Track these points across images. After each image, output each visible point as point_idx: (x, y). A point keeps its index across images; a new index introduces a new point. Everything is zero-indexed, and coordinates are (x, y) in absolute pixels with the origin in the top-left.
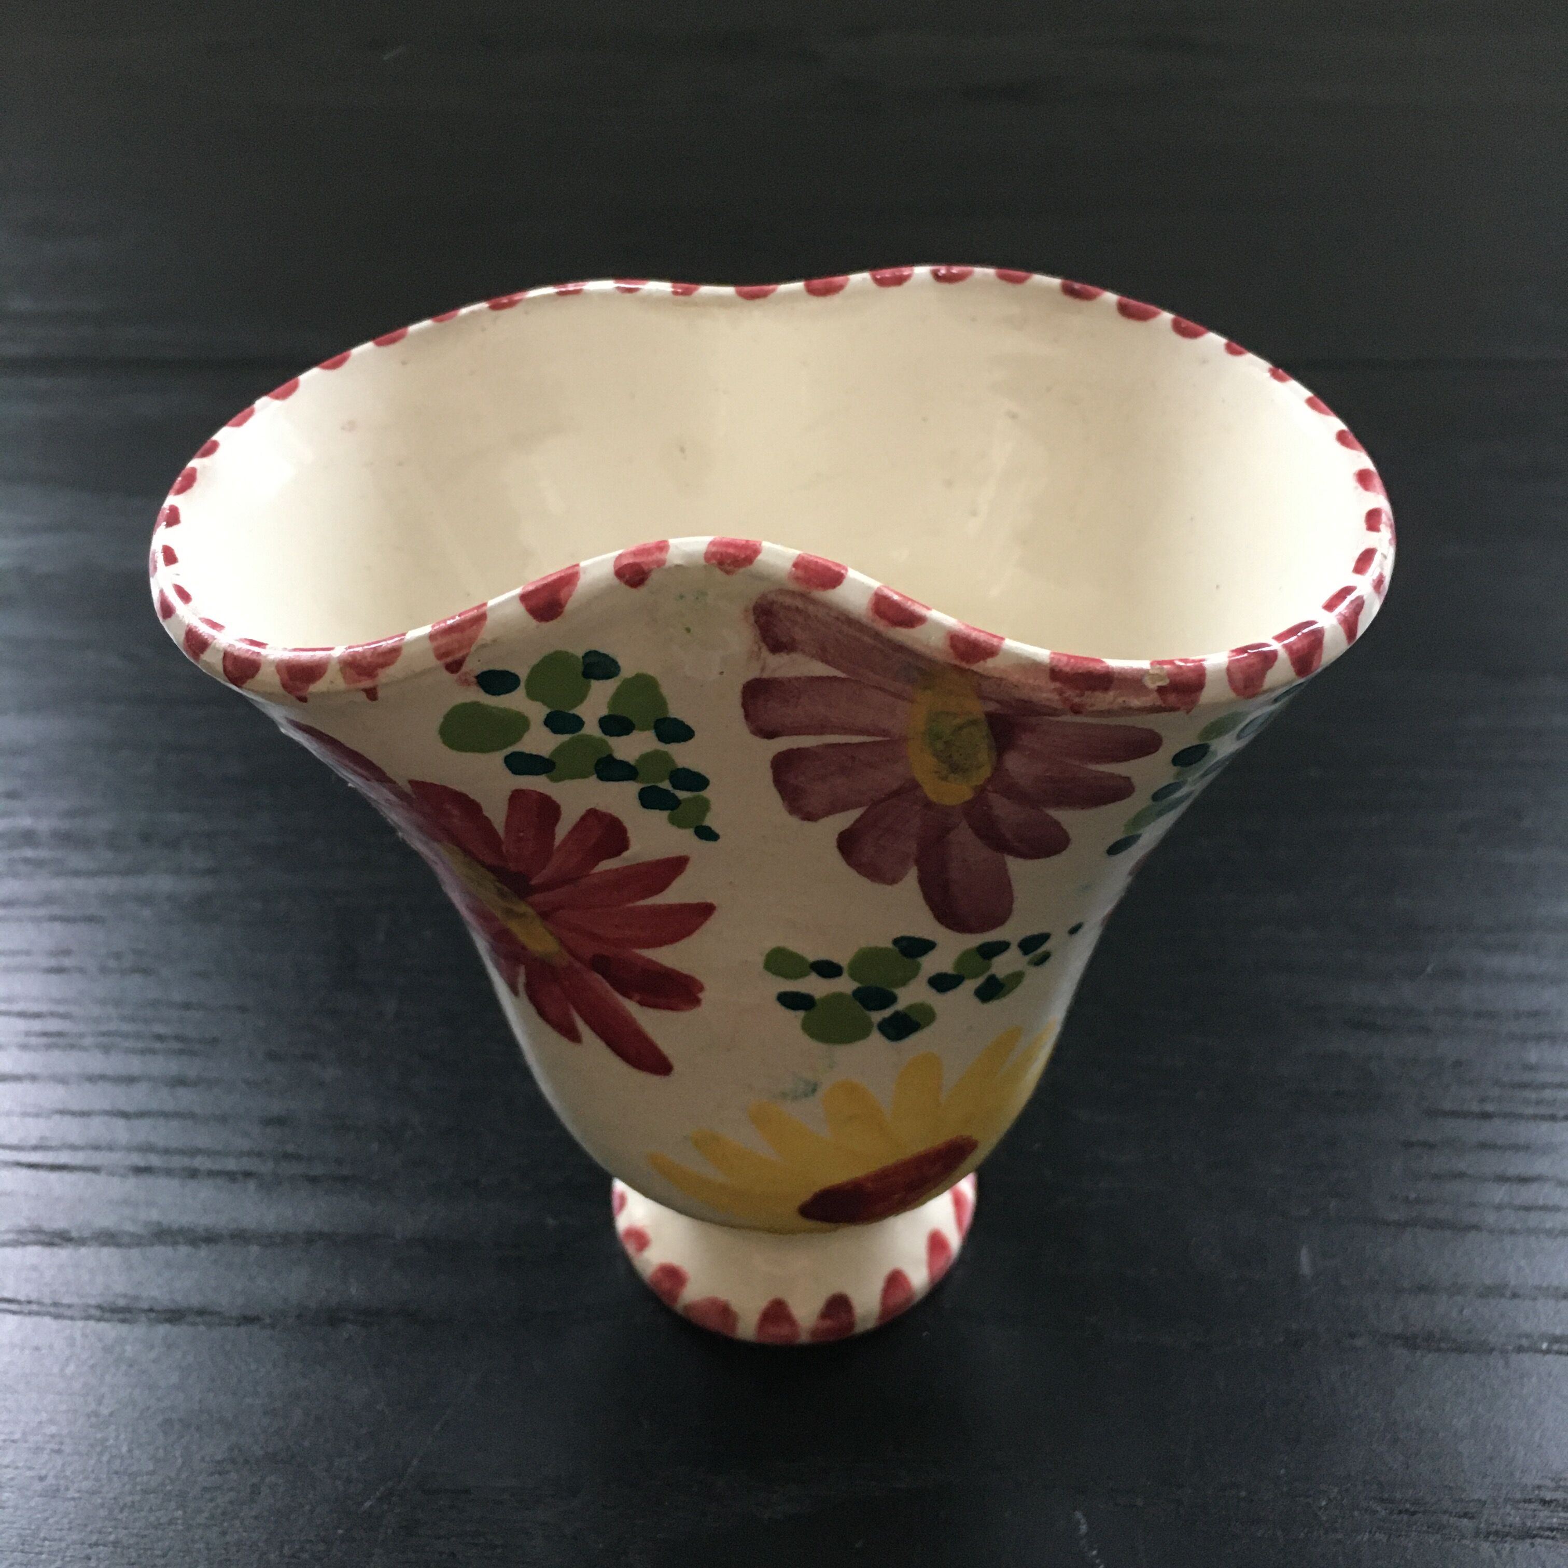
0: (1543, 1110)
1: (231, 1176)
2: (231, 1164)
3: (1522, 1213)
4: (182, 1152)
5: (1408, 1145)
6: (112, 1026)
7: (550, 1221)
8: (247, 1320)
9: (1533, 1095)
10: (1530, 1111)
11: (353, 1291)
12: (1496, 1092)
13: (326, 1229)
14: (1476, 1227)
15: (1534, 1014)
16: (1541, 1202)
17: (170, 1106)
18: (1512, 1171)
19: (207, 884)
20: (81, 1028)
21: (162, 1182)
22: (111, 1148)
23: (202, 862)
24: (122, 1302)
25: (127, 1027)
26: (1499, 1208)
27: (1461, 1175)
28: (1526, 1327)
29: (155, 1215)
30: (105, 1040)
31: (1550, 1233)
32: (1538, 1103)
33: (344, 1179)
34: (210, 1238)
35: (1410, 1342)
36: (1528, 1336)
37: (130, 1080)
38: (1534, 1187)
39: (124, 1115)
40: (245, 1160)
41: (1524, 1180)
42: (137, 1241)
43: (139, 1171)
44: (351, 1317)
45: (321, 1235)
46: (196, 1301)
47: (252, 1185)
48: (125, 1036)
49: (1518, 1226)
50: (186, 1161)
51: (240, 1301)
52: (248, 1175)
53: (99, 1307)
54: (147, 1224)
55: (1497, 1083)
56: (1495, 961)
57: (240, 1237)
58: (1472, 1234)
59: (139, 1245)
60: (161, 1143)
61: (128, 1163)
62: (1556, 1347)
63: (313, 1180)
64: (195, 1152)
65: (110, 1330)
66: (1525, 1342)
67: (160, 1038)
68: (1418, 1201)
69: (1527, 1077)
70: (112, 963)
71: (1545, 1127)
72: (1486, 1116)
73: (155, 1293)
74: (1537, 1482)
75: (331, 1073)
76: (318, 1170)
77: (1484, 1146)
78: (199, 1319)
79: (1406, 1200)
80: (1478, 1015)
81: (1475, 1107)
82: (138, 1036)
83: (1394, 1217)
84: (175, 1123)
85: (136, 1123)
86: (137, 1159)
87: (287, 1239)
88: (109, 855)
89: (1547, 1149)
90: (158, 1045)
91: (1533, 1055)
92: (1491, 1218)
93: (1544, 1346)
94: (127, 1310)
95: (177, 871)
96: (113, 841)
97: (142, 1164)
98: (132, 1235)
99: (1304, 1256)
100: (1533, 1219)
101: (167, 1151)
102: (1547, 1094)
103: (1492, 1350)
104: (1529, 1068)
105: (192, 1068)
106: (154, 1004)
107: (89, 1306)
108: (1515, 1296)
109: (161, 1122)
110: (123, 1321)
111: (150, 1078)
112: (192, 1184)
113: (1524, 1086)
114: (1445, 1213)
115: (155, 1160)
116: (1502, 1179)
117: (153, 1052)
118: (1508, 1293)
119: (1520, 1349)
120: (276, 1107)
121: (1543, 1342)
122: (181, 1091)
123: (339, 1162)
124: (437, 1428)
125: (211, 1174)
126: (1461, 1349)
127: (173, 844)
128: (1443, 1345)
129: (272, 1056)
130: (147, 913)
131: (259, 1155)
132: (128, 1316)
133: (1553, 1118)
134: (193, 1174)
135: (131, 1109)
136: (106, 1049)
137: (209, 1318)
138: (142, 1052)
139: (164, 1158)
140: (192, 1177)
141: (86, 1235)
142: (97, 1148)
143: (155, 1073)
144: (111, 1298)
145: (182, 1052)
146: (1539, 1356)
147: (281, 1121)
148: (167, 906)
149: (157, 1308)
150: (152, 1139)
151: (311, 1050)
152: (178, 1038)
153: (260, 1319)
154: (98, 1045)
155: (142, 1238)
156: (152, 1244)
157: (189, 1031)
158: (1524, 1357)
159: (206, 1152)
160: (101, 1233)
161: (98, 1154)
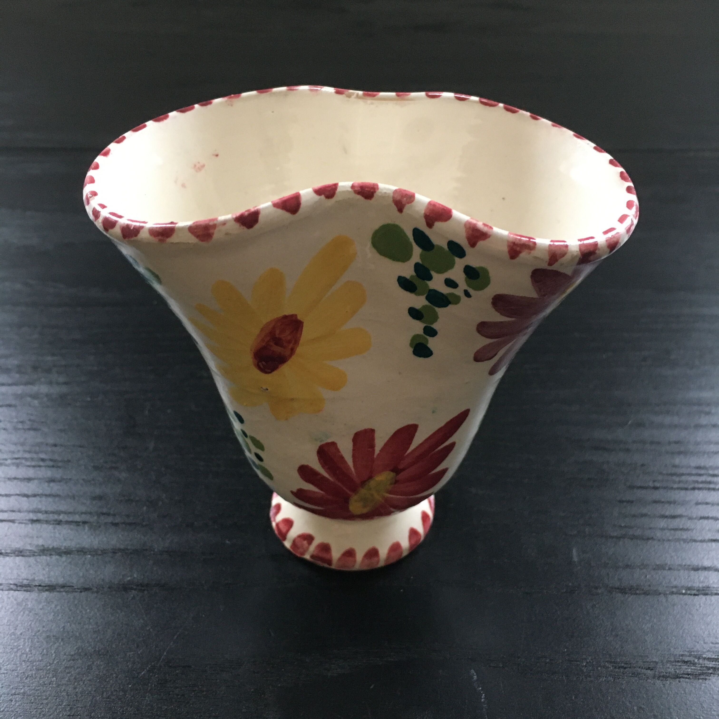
0: (681, 485)
1: (77, 523)
2: (77, 518)
3: (672, 532)
4: (53, 513)
5: (621, 501)
6: (20, 455)
7: (227, 542)
8: (86, 589)
9: (677, 479)
10: (676, 486)
11: (135, 576)
12: (660, 478)
13: (122, 547)
14: (652, 538)
15: (677, 442)
16: (681, 527)
17: (48, 492)
18: (667, 513)
19: (64, 389)
20: (5, 456)
21: (45, 526)
22: (19, 511)
23: (61, 379)
24: (25, 582)
25: (27, 455)
26: (663, 529)
27: (645, 515)
28: (675, 583)
29: (41, 542)
30: (17, 461)
31: (685, 541)
32: (680, 482)
33: (130, 524)
34: (68, 552)
35: (623, 591)
36: (676, 587)
37: (29, 480)
38: (678, 520)
39: (26, 496)
40: (83, 515)
41: (674, 517)
42: (33, 554)
43: (33, 521)
44: (135, 587)
45: (120, 550)
46: (61, 581)
47: (87, 527)
48: (26, 459)
49: (671, 538)
50: (56, 517)
51: (82, 580)
52: (85, 523)
53: (15, 585)
54: (37, 546)
55: (661, 473)
56: (658, 419)
57: (82, 551)
58: (650, 542)
59: (34, 555)
60: (44, 509)
61: (27, 518)
62: (689, 592)
63: (116, 525)
64: (59, 513)
65: (21, 595)
66: (674, 590)
67: (43, 460)
68: (625, 527)
69: (674, 470)
70: (20, 426)
71: (683, 493)
72: (656, 488)
73: (41, 577)
74: (681, 653)
75: (124, 475)
76: (118, 520)
77: (655, 502)
78: (62, 590)
79: (621, 526)
80: (652, 443)
81: (651, 484)
82: (32, 459)
83: (615, 534)
84: (50, 499)
85: (32, 499)
86: (32, 516)
87: (104, 552)
88: (17, 376)
89: (684, 503)
90: (41, 464)
91: (677, 460)
92: (659, 534)
93: (684, 591)
94: (28, 586)
95: (50, 383)
96: (20, 369)
97: (35, 518)
98: (30, 551)
99: (574, 552)
100: (678, 534)
101: (46, 512)
102: (683, 478)
103: (660, 594)
104: (675, 466)
105: (58, 474)
106: (39, 444)
107: (11, 584)
108: (670, 569)
109: (44, 499)
110: (27, 591)
111: (38, 479)
112: (59, 527)
113: (672, 475)
114: (638, 532)
115: (41, 516)
116: (664, 517)
117: (40, 466)
118: (667, 568)
119: (672, 593)
120: (98, 491)
121: (683, 589)
122: (53, 485)
123: (128, 516)
124: (175, 637)
125: (67, 522)
126: (646, 593)
127: (48, 371)
128: (638, 592)
129: (96, 468)
130: (36, 402)
131: (90, 513)
132: (29, 588)
133: (686, 489)
134: (59, 523)
135: (30, 493)
136: (18, 465)
137: (67, 589)
138: (34, 466)
139: (45, 515)
140: (59, 524)
141: (9, 551)
142: (13, 511)
143: (40, 476)
144: (21, 581)
145: (53, 466)
146: (681, 596)
147: (100, 498)
148: (45, 399)
149: (43, 584)
150: (40, 507)
151: (114, 465)
152: (51, 460)
153: (91, 589)
154: (13, 464)
155: (35, 552)
156: (40, 555)
157: (56, 457)
158: (675, 596)
159: (65, 513)
160: (16, 551)
161: (14, 514)
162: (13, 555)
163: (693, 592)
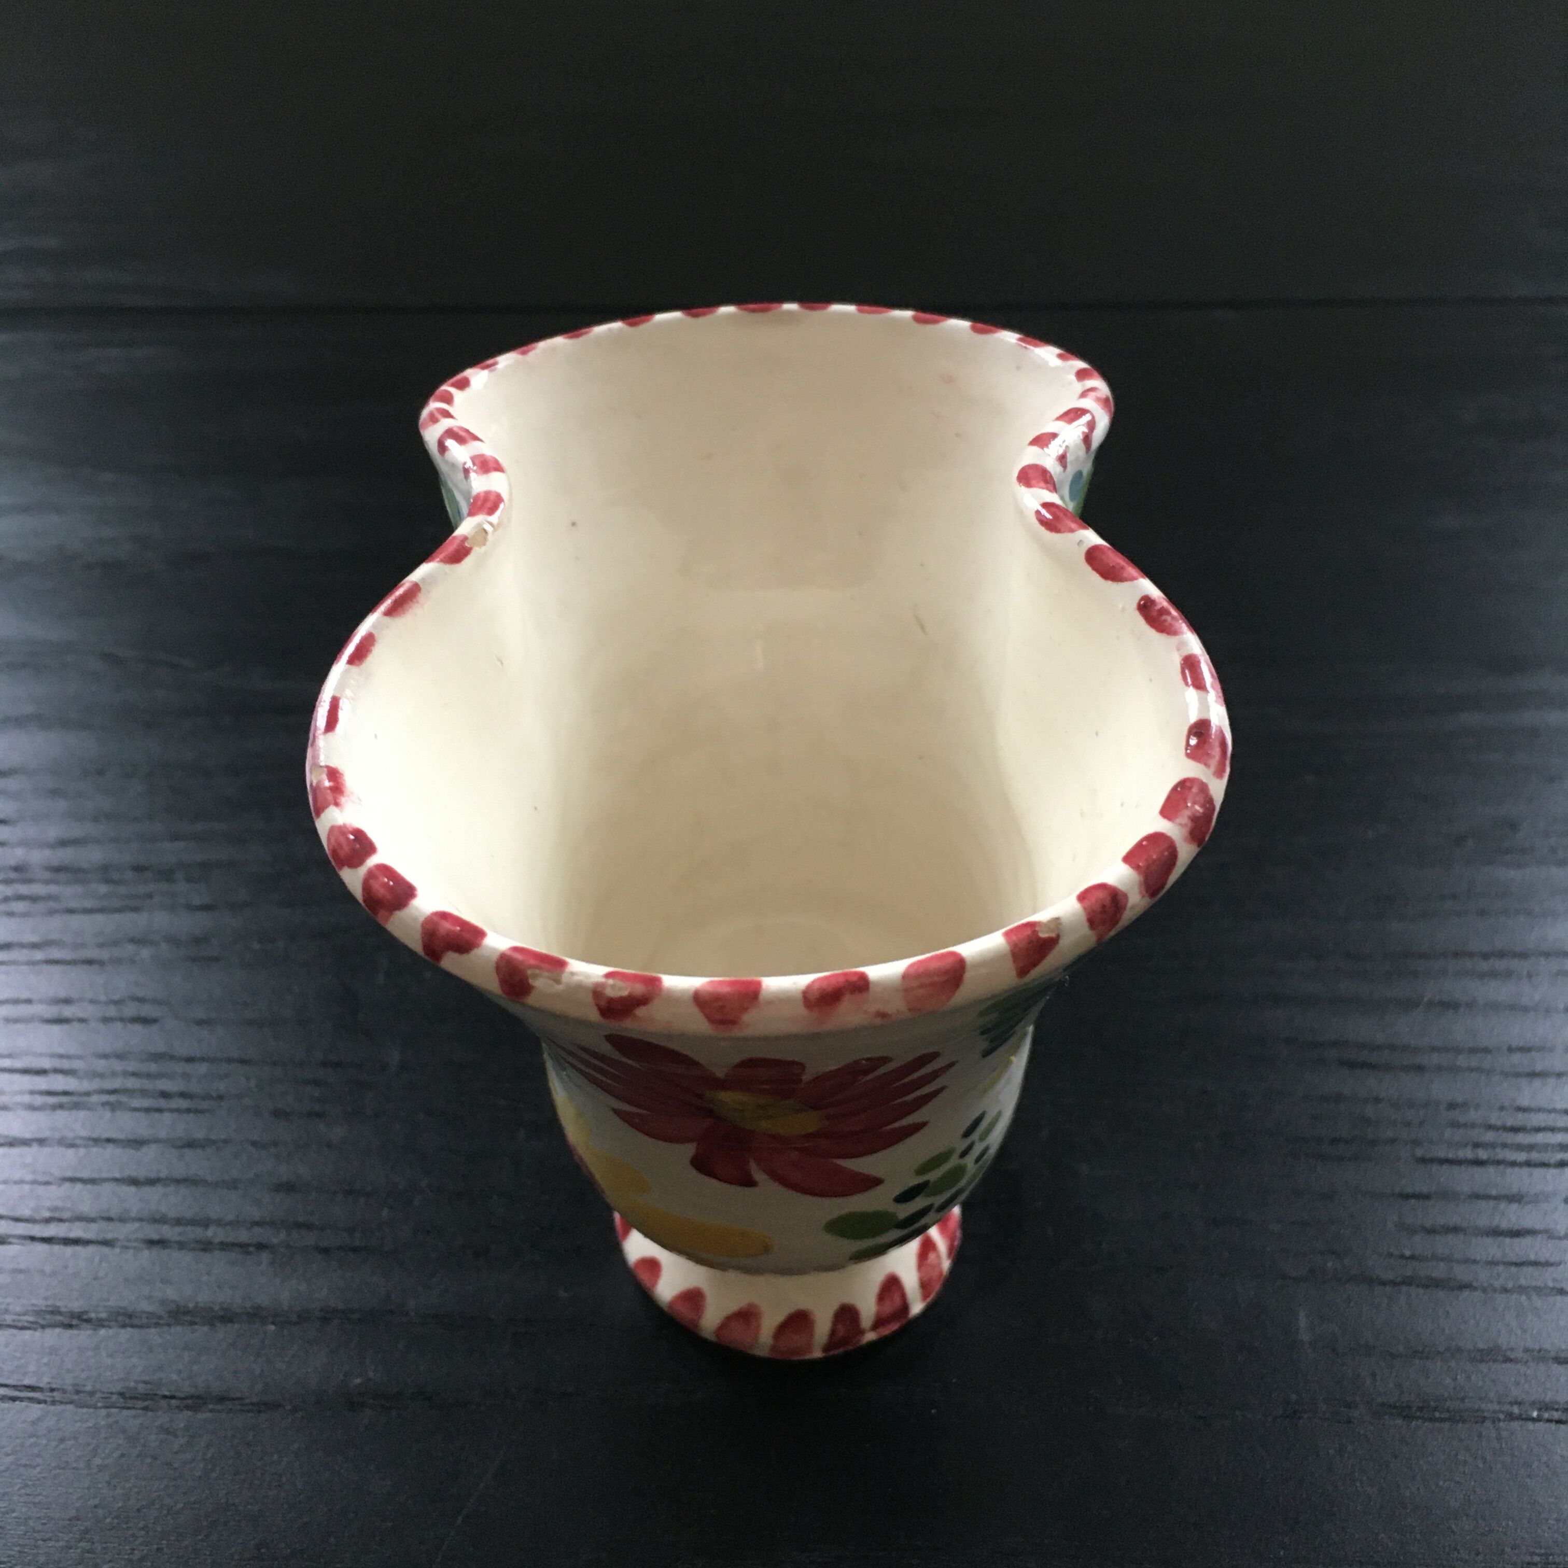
0: (1535, 1156)
2: (243, 1236)
3: (1513, 1269)
4: (193, 1222)
5: (1404, 1196)
6: (117, 1083)
7: (562, 1294)
8: (270, 1406)
9: (1525, 1140)
10: (1522, 1158)
11: (371, 1374)
12: (1489, 1137)
13: (340, 1306)
14: (1468, 1286)
15: (1526, 1049)
16: (1532, 1257)
17: (179, 1170)
18: (1504, 1225)
19: (204, 922)
20: (86, 1085)
21: (176, 1254)
22: (122, 1220)
23: (197, 896)
24: (141, 1388)
25: (131, 1083)
26: (1493, 1264)
27: (1455, 1229)
28: (1515, 1392)
29: (171, 1293)
30: (112, 1098)
31: (1540, 1291)
32: (1531, 1147)
33: (355, 1250)
34: (226, 1317)
35: (1405, 1412)
36: (1519, 1403)
37: (137, 1143)
38: (1527, 1241)
39: (134, 1182)
40: (257, 1230)
41: (1516, 1234)
42: (154, 1321)
43: (151, 1243)
44: (371, 1401)
45: (336, 1312)
46: (215, 1386)
47: (265, 1256)
48: (131, 1093)
49: (1510, 1285)
50: (198, 1233)
51: (260, 1385)
52: (261, 1247)
53: (121, 1394)
54: (163, 1302)
55: (1491, 1126)
56: (1488, 991)
57: (256, 1315)
58: (1466, 1293)
59: (157, 1325)
60: (172, 1214)
61: (140, 1235)
62: (1546, 1415)
63: (326, 1251)
64: (205, 1223)
65: (132, 1420)
66: (1516, 1410)
67: (165, 1095)
68: (1413, 1257)
69: (1519, 1119)
70: (113, 1012)
71: (1537, 1174)
72: (1479, 1163)
73: (175, 1377)
75: (338, 1132)
76: (329, 1240)
77: (1478, 1197)
78: (219, 1407)
79: (1402, 1256)
80: (1473, 1050)
81: (1469, 1153)
82: (144, 1093)
83: (1389, 1275)
84: (183, 1190)
85: (147, 1190)
86: (150, 1231)
87: (303, 1317)
88: (103, 889)
89: (1536, 1199)
90: (162, 1103)
91: (1527, 1094)
92: (1483, 1276)
93: (1535, 1414)
94: (149, 1397)
95: (173, 906)
96: (106, 873)
97: (156, 1237)
98: (150, 1315)
99: (1303, 1321)
100: (1527, 1276)
101: (178, 1222)
102: (1540, 1138)
103: (1484, 1419)
104: (1521, 1109)
105: (197, 1128)
106: (156, 1057)
107: (112, 1393)
108: (1506, 1360)
109: (172, 1189)
110: (146, 1409)
111: (157, 1141)
112: (206, 1257)
113: (1515, 1129)
114: (1439, 1271)
115: (167, 1232)
116: (1496, 1232)
117: (160, 1110)
118: (1500, 1358)
119: (1511, 1417)
120: (285, 1172)
121: (1533, 1409)
122: (189, 1153)
123: (350, 1231)
124: (460, 1519)
125: (225, 1246)
126: (1455, 1418)
127: (166, 874)
128: (1437, 1415)
129: (278, 1114)
130: (145, 953)
131: (272, 1223)
132: (150, 1403)
133: (1545, 1165)
134: (206, 1246)
135: (141, 1174)
136: (113, 1107)
137: (229, 1405)
138: (148, 1110)
139: (178, 1229)
140: (204, 1250)
141: (103, 1315)
142: (109, 1219)
143: (163, 1134)
144: (132, 1384)
145: (188, 1111)
146: (1530, 1426)
147: (288, 1187)
148: (164, 946)
149: (178, 1394)
150: (163, 1209)
151: (317, 1108)
152: (183, 1095)
153: (280, 1405)
154: (104, 1104)
155: (160, 1318)
156: (169, 1325)
157: (194, 1087)
158: (1515, 1425)
159: (219, 1223)
160: (119, 1314)
161: (110, 1226)
162: (113, 1323)
163: (1556, 1415)
